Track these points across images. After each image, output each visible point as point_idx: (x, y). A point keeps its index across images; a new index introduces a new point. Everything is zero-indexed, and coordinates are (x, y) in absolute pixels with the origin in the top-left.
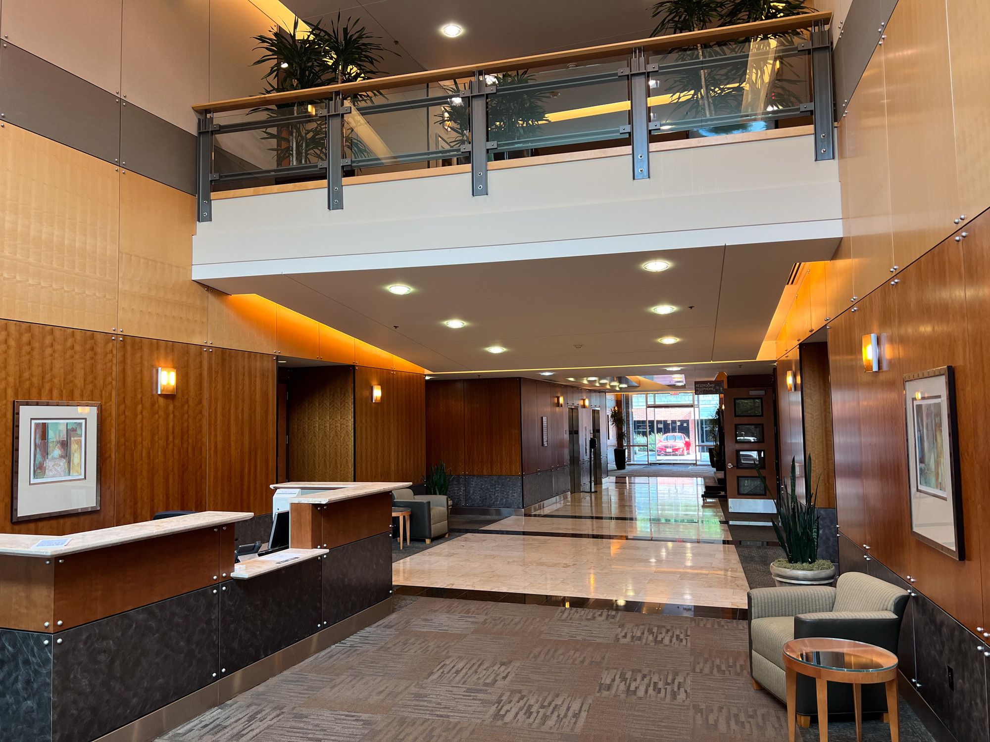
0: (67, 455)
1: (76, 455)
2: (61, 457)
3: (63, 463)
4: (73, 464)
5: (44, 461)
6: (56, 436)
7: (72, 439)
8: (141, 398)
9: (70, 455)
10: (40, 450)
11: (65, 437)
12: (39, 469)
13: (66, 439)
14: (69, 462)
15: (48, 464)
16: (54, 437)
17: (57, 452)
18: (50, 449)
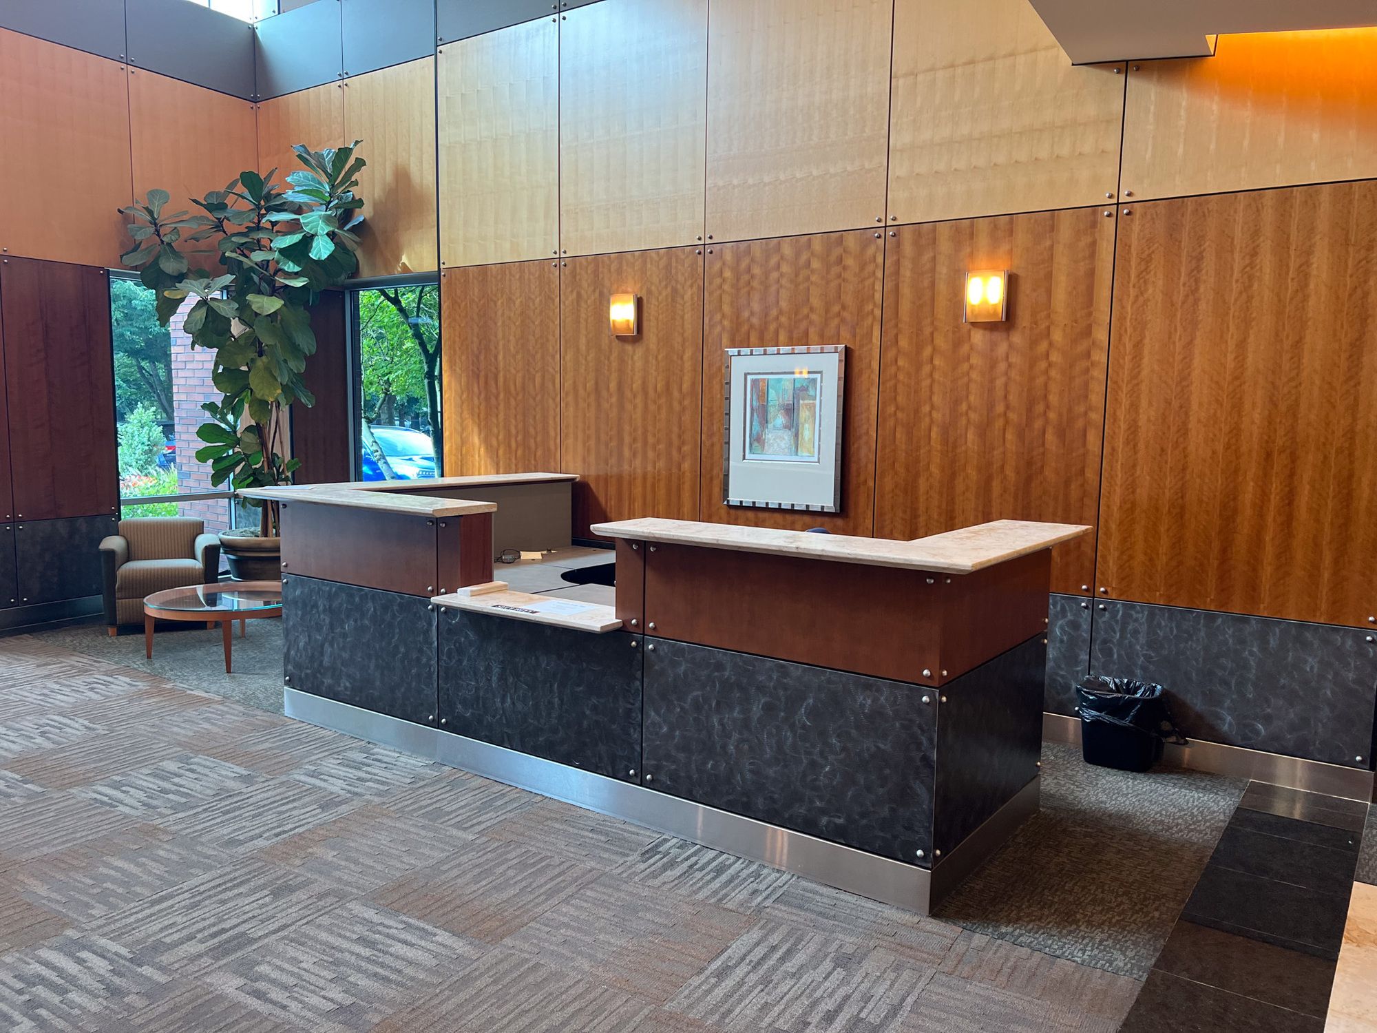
0: (793, 425)
1: (807, 426)
2: (785, 427)
3: (787, 436)
4: (803, 439)
5: (762, 431)
6: (779, 398)
7: (801, 402)
8: (932, 334)
9: (797, 426)
10: (758, 417)
11: (791, 399)
12: (757, 441)
13: (791, 402)
14: (797, 435)
15: (769, 436)
16: (776, 398)
17: (780, 420)
18: (770, 416)
